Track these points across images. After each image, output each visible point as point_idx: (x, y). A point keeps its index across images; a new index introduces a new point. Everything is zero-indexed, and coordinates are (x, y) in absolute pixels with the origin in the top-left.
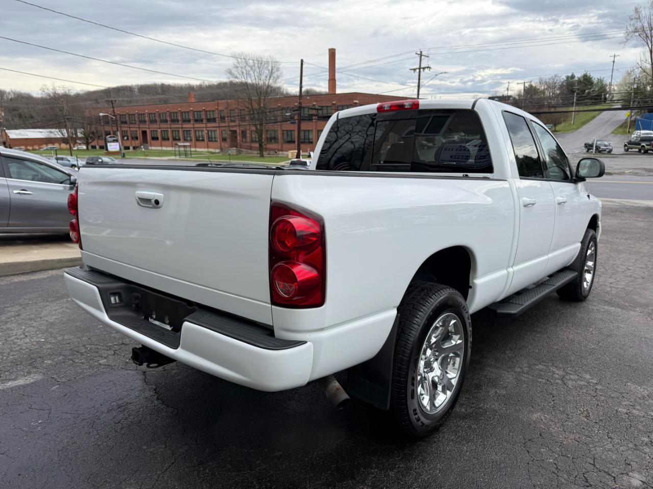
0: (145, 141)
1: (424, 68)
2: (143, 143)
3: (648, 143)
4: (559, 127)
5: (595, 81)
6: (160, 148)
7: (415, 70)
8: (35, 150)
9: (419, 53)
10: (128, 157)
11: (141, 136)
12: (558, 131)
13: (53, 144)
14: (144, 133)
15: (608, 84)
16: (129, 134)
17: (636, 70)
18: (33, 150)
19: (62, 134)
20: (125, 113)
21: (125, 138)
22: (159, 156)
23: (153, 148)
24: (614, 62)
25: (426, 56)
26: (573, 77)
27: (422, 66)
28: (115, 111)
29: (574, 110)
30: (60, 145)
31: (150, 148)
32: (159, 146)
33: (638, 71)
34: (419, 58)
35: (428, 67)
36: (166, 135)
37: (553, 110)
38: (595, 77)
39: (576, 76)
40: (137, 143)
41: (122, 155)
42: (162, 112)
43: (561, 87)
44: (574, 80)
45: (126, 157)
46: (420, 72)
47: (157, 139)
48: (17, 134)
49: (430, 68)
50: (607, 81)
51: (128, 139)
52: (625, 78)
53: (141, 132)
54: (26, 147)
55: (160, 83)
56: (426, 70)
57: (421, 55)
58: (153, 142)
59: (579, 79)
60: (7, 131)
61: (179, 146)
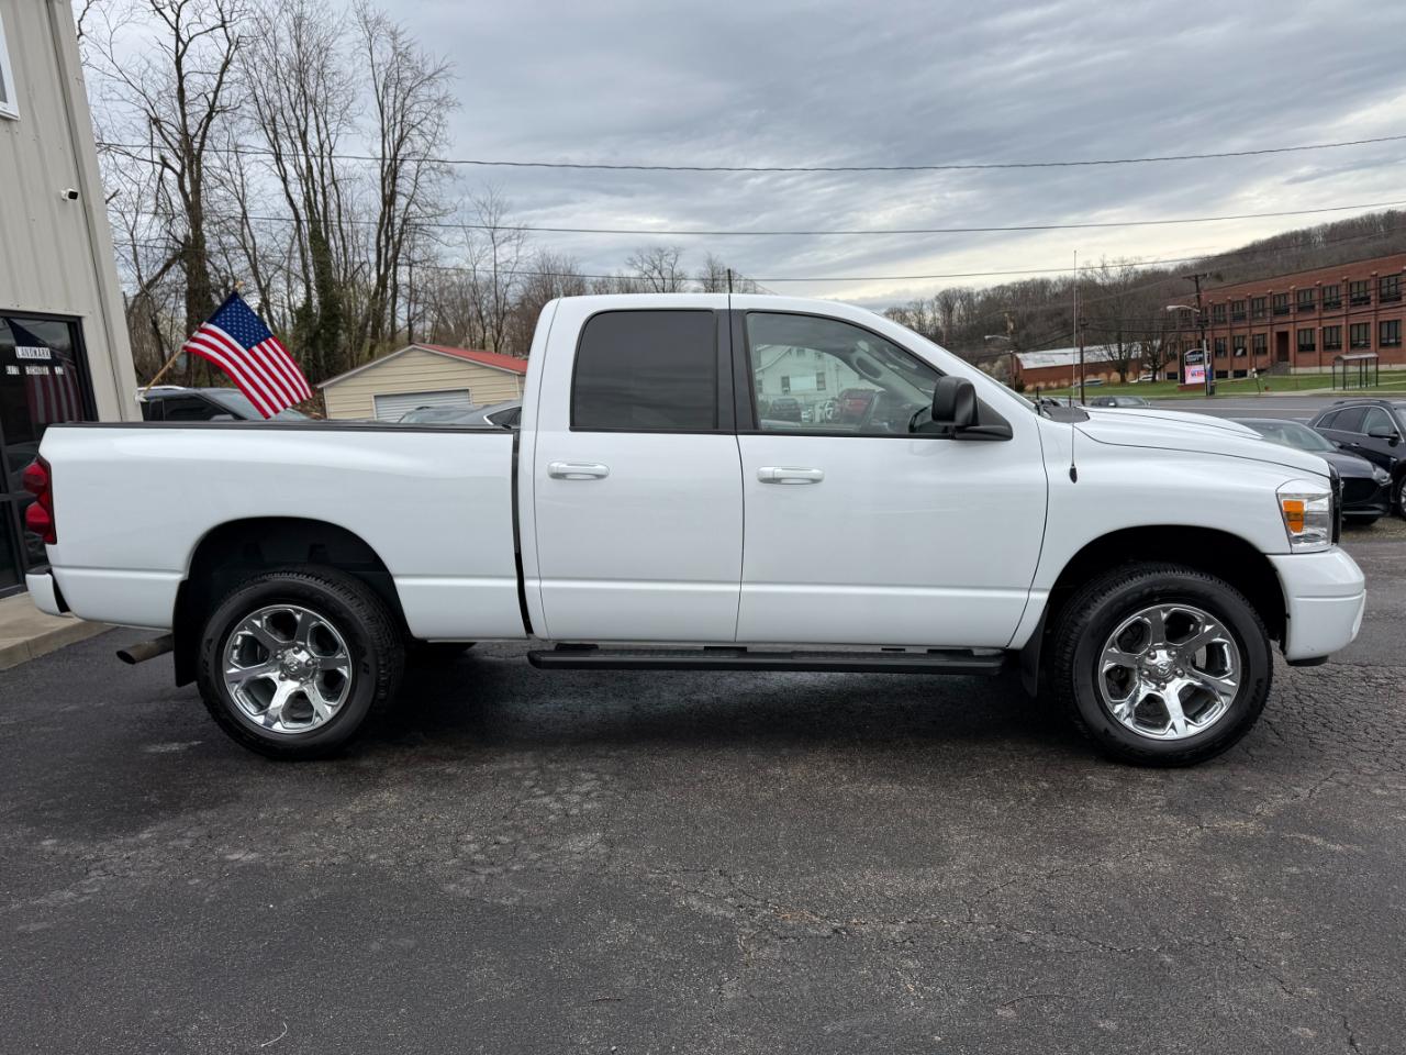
0: (1283, 353)
2: (1279, 360)
6: (1316, 370)
8: (1063, 387)
10: (1222, 394)
11: (1275, 344)
13: (1096, 374)
14: (1283, 337)
16: (1247, 343)
18: (1058, 387)
19: (1110, 354)
20: (1243, 298)
21: (1239, 352)
22: (1297, 388)
23: (1300, 370)
28: (1203, 297)
30: (1109, 375)
31: (1292, 370)
32: (1315, 365)
36: (1334, 339)
40: (1262, 360)
41: (1209, 390)
42: (1330, 284)
45: (1217, 393)
47: (1312, 348)
48: (1036, 361)
51: (1244, 353)
53: (1274, 335)
54: (1047, 383)
55: (1386, 212)
58: (1303, 356)
60: (1020, 355)
61: (1346, 363)
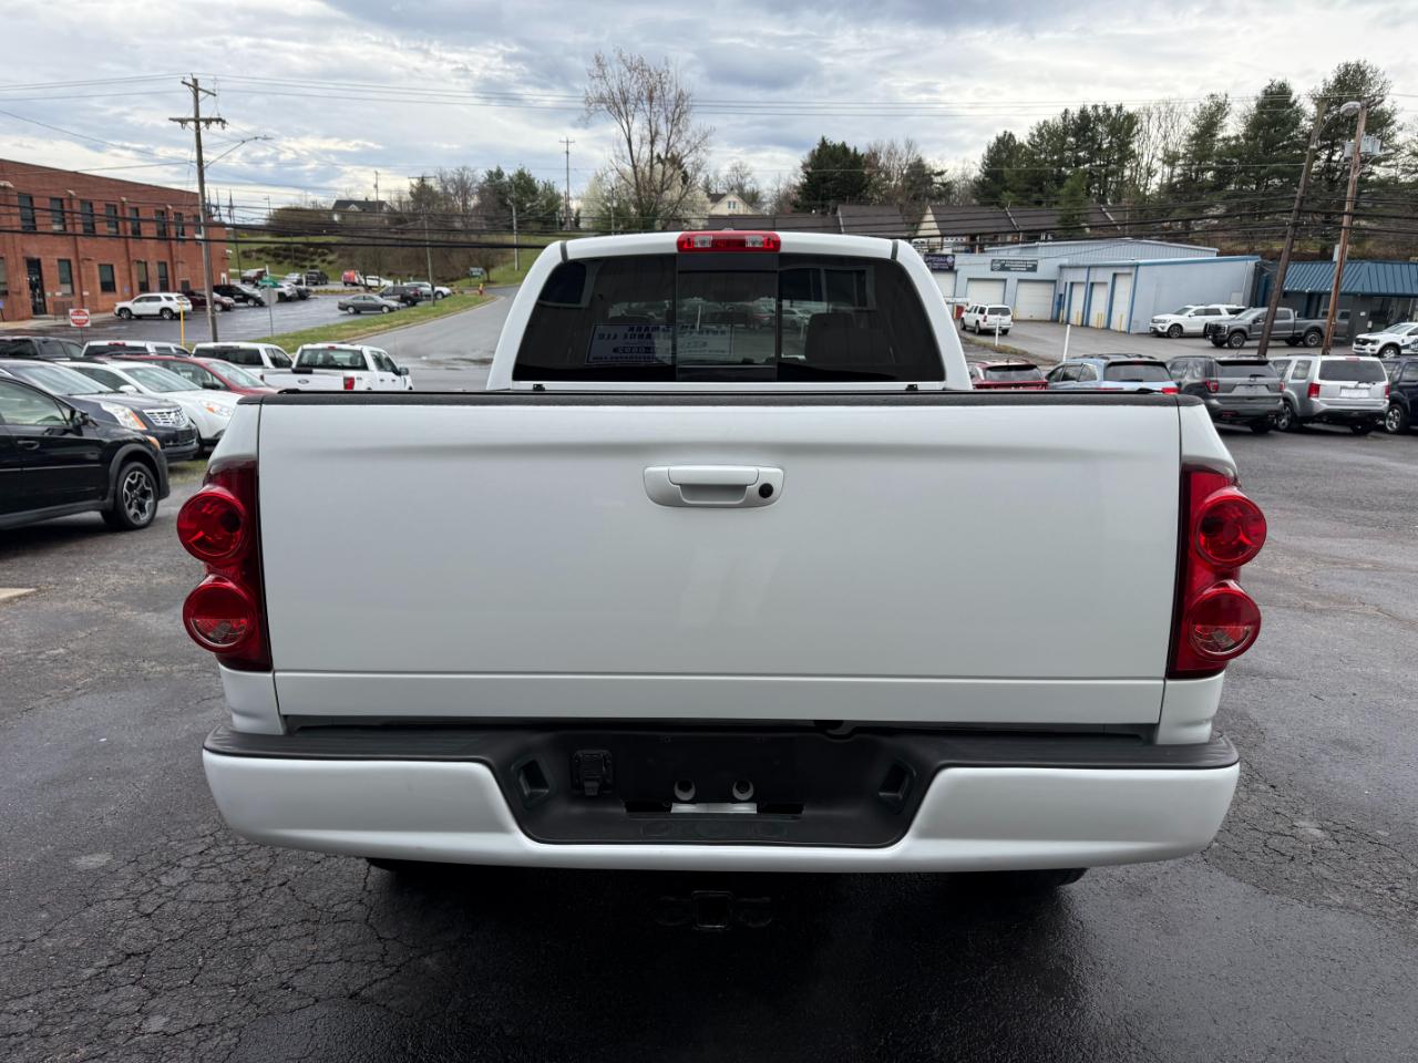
1: (208, 121)
3: (658, 312)
4: (494, 274)
5: (540, 187)
7: (183, 121)
9: (191, 82)
12: (493, 282)
15: (563, 195)
17: (610, 174)
24: (567, 153)
25: (209, 93)
26: (499, 174)
27: (202, 116)
29: (515, 242)
33: (613, 176)
34: (191, 95)
35: (218, 120)
37: (474, 238)
38: (540, 178)
39: (506, 174)
43: (482, 191)
44: (502, 180)
46: (198, 128)
49: (224, 122)
50: (561, 189)
52: (593, 188)
56: (215, 127)
57: (196, 90)
59: (511, 179)
